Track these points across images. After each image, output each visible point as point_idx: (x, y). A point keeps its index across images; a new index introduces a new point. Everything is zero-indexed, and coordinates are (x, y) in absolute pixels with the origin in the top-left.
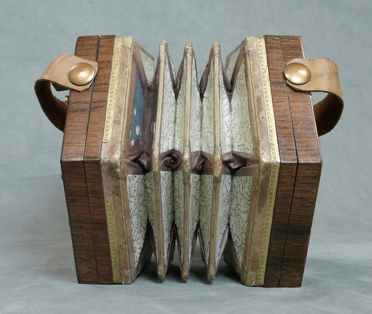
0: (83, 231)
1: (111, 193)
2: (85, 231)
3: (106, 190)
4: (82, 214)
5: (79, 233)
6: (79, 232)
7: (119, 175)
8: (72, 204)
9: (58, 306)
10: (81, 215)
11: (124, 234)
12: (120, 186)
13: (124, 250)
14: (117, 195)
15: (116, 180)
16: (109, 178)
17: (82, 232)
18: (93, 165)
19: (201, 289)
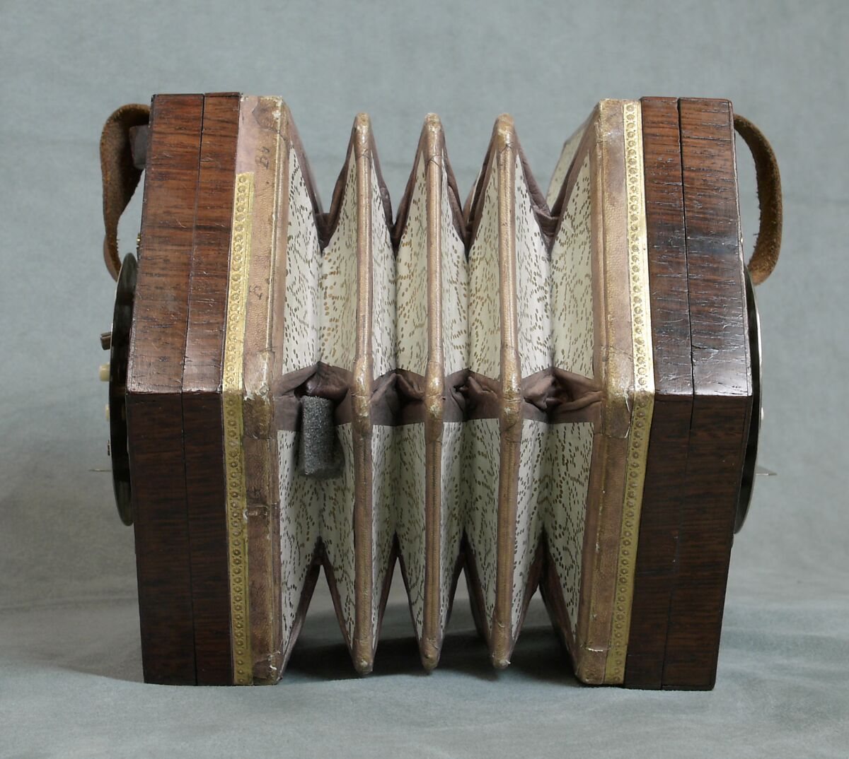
0: (170, 247)
1: (254, 163)
2: (175, 248)
3: (241, 157)
4: (176, 207)
5: (158, 253)
6: (160, 250)
7: (277, 123)
8: (157, 183)
9: (188, 745)
10: (173, 210)
11: (269, 257)
12: (275, 148)
13: (263, 298)
14: (267, 167)
15: (268, 135)
16: (255, 130)
17: (166, 250)
18: (224, 100)
19: (536, 708)
